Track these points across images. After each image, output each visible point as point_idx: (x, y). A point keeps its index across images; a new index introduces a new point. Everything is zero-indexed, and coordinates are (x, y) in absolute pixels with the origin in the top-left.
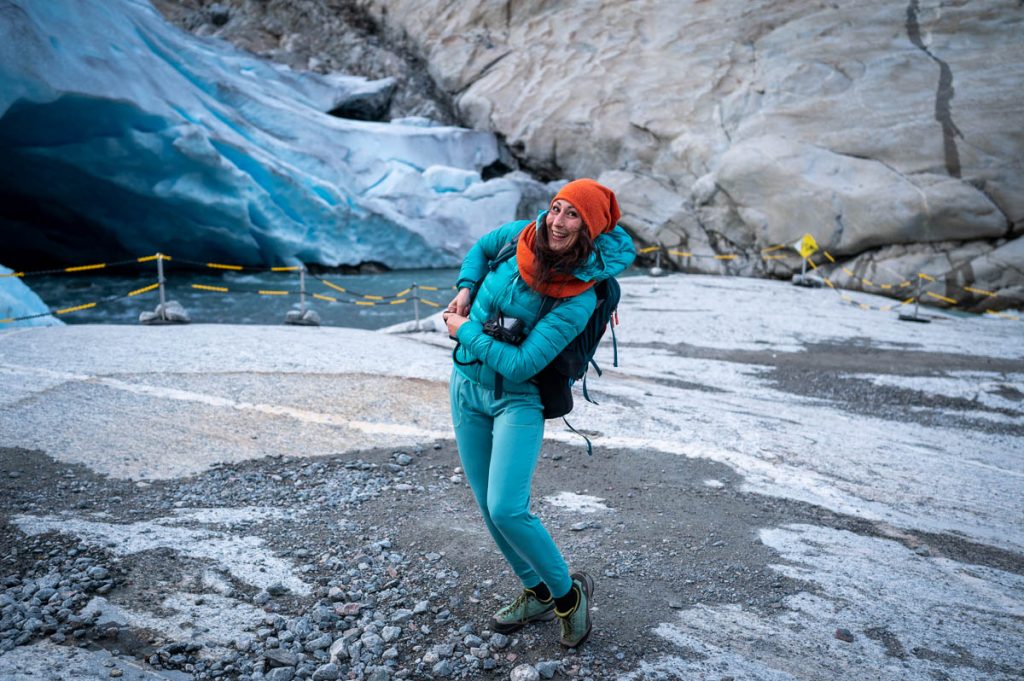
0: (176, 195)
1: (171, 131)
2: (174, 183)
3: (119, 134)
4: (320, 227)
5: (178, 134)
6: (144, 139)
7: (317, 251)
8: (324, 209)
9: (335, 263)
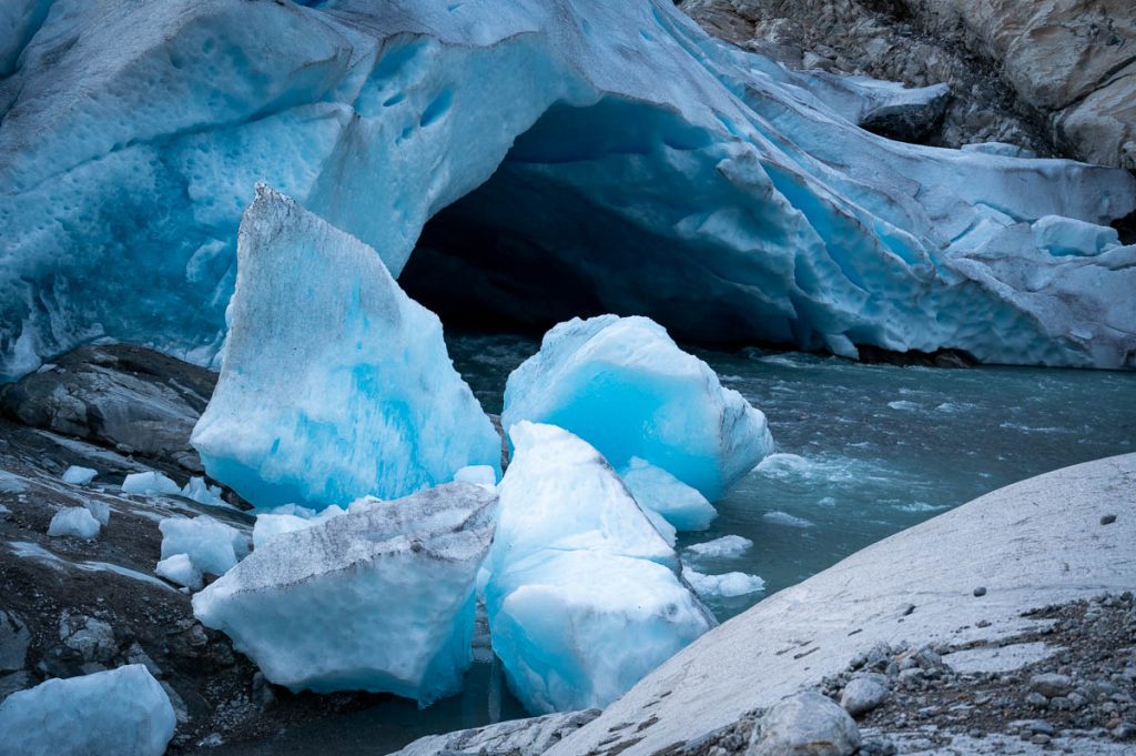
0: (705, 236)
1: (714, 149)
2: (705, 219)
3: (645, 150)
4: (886, 294)
5: (725, 155)
6: (676, 159)
7: (878, 328)
8: (899, 268)
9: (903, 348)
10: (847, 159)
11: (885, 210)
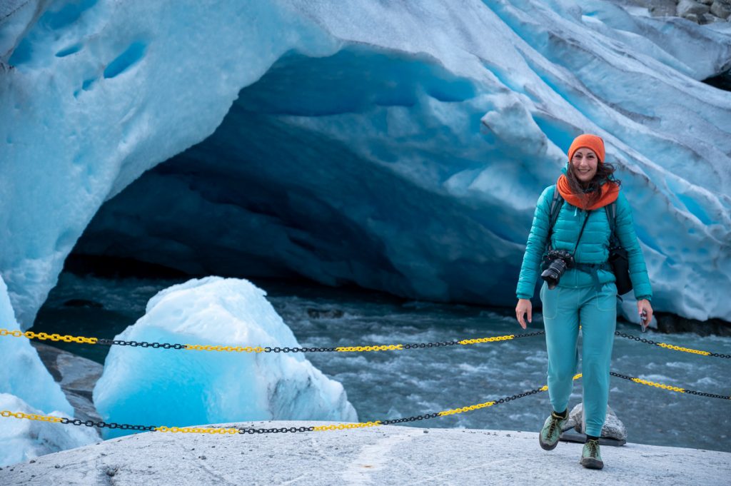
0: (477, 193)
1: (480, 102)
2: (475, 177)
3: (410, 103)
4: (684, 257)
5: (491, 107)
6: (441, 111)
7: (675, 294)
8: (694, 229)
9: (702, 316)
10: (659, 112)
11: (690, 166)
